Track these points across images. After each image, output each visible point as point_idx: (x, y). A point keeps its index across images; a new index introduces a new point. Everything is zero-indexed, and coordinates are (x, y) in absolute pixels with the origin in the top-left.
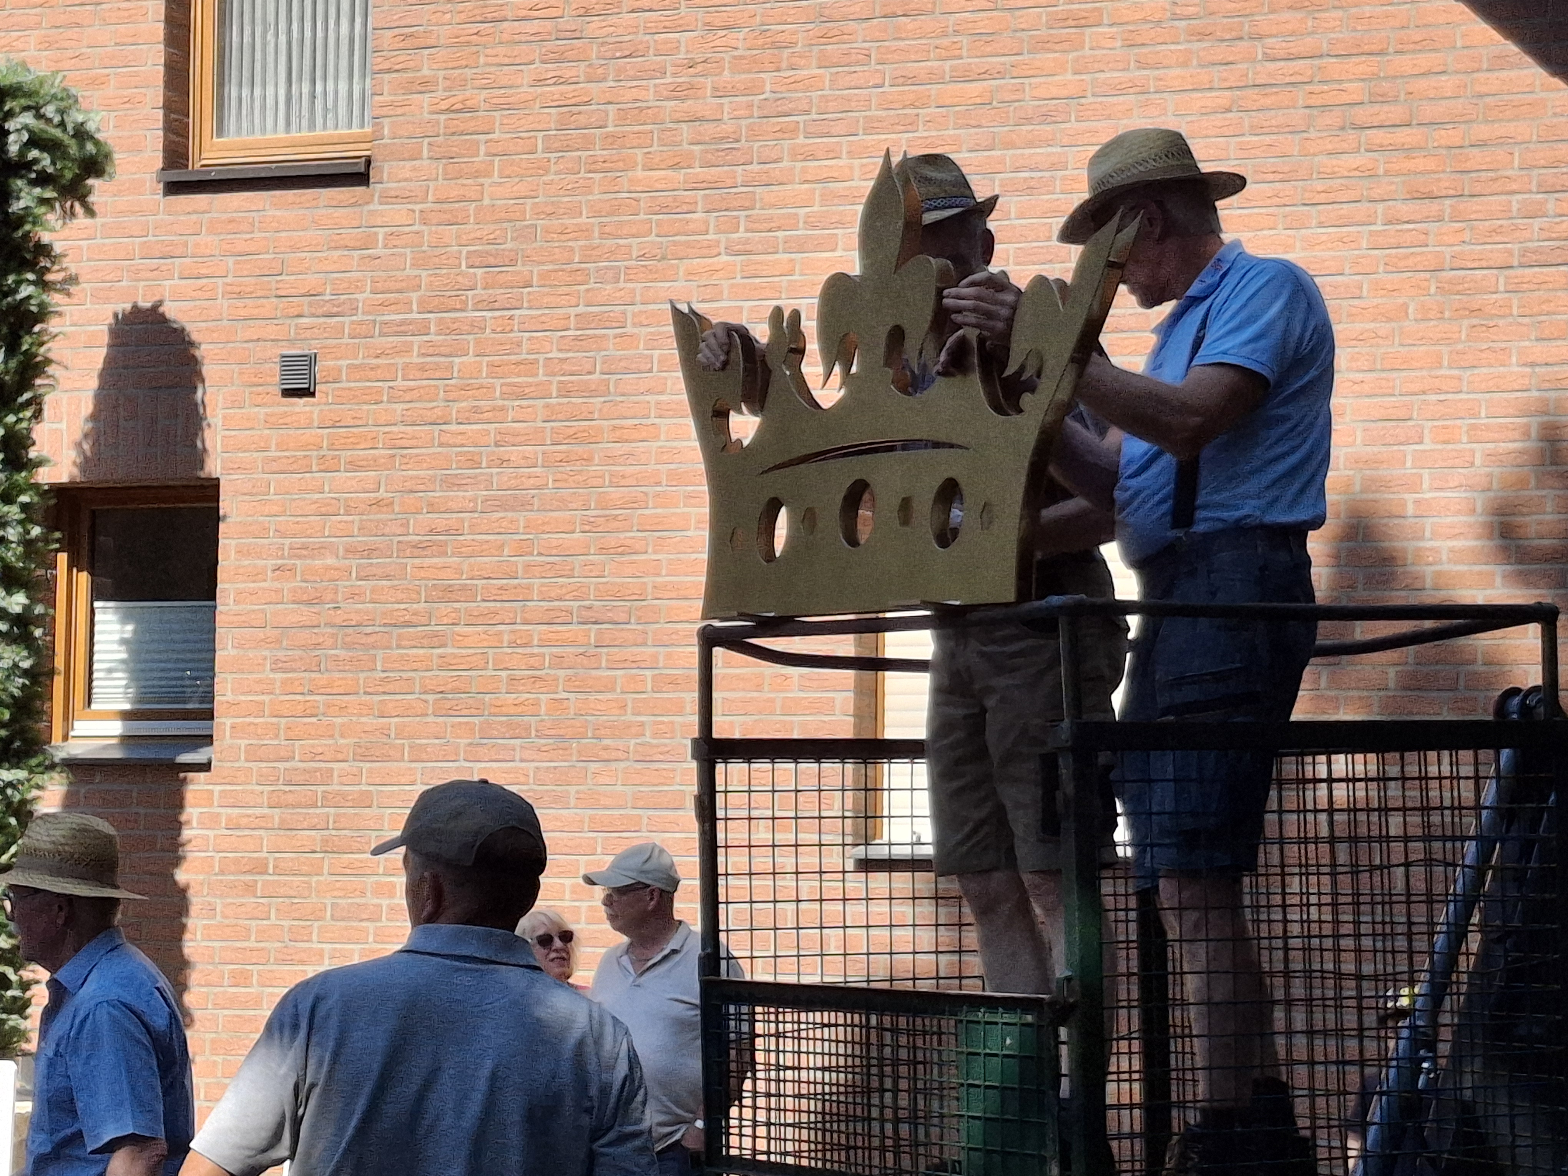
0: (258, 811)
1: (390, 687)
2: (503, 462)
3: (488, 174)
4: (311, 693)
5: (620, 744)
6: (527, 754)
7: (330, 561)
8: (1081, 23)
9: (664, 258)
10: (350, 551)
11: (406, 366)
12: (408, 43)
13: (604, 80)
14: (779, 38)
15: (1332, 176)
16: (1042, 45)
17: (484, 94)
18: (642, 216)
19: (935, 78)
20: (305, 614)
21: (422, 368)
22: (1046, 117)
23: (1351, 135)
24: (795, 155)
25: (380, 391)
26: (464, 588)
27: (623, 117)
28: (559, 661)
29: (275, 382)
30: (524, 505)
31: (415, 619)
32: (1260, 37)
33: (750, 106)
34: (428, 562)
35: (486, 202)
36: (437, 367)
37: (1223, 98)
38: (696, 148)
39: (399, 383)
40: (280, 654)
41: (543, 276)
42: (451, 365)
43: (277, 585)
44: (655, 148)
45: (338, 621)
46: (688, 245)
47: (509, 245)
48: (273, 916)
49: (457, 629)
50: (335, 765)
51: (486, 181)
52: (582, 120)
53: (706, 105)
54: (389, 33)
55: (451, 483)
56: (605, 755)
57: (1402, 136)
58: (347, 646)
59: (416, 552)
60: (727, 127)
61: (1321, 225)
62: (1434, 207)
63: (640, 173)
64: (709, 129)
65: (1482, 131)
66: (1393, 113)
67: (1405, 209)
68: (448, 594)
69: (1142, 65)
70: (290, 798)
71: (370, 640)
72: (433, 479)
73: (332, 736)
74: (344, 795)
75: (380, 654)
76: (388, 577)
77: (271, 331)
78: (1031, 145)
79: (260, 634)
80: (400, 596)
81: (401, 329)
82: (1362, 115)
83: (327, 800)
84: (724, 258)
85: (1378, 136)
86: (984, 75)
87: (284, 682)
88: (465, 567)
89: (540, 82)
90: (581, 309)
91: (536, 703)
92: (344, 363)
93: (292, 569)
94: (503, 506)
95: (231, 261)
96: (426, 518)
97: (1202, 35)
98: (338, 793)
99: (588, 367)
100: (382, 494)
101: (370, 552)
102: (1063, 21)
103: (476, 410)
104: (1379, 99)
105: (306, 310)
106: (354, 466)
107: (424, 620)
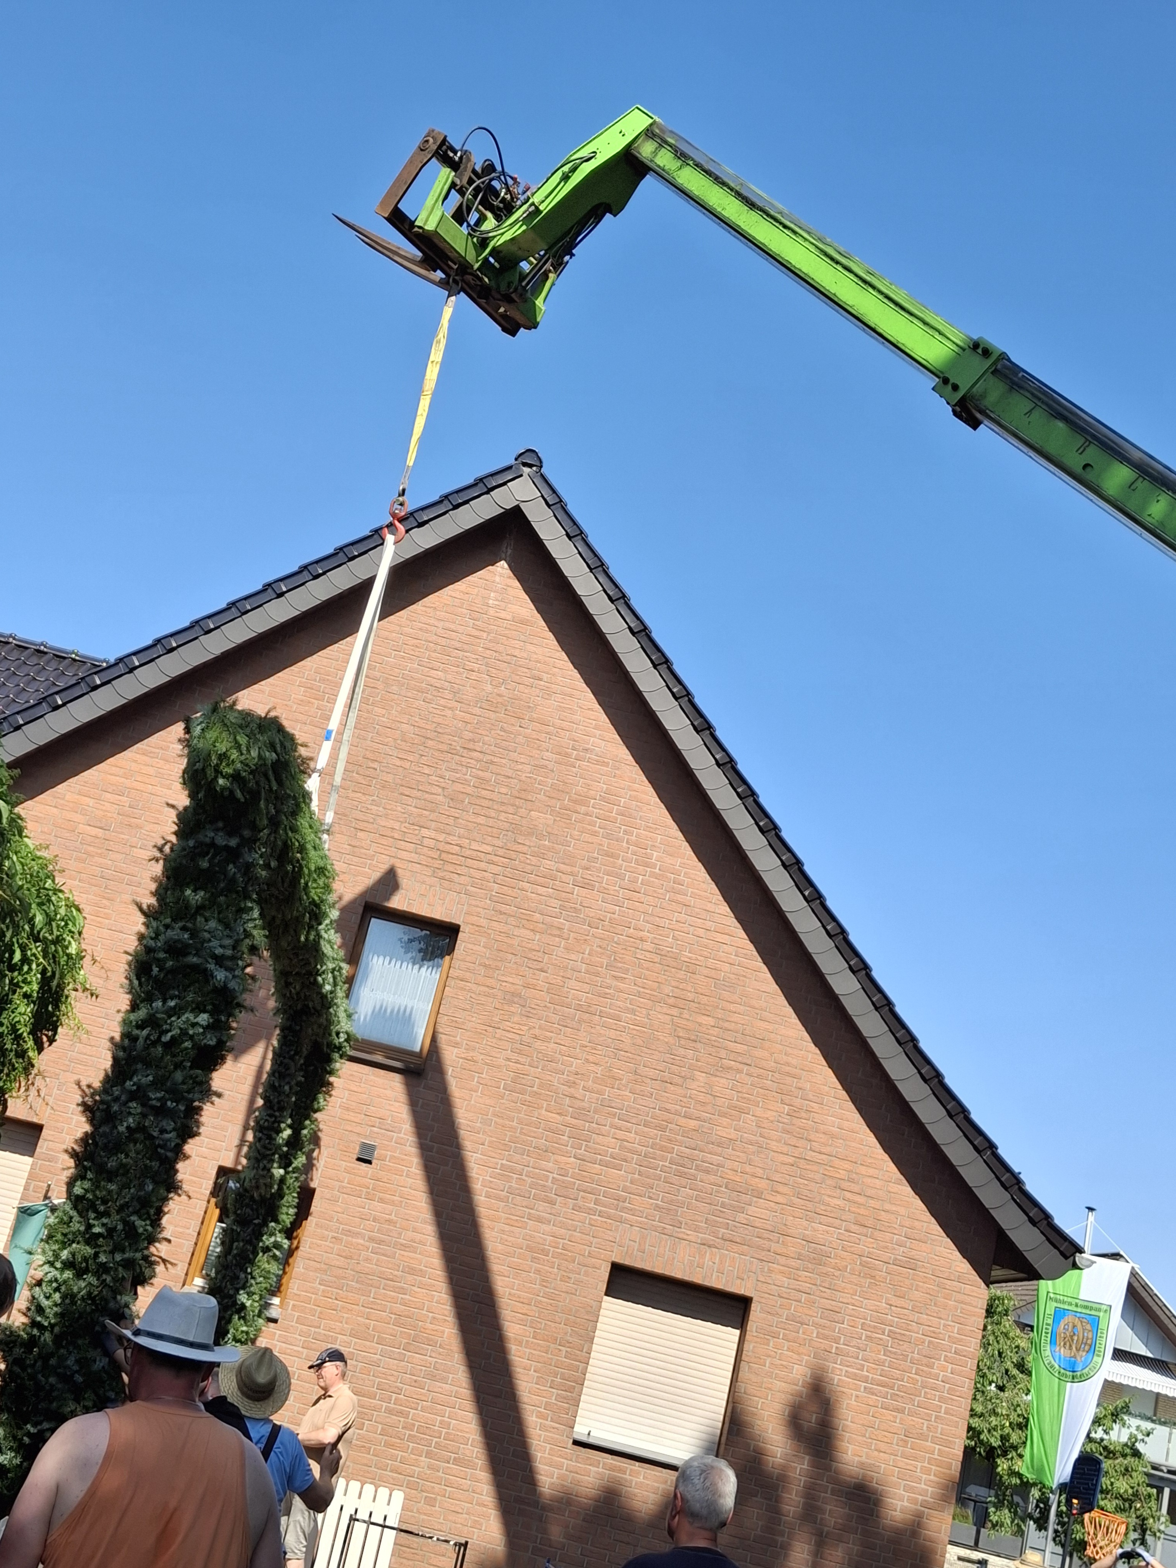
0: (295, 1348)
1: (375, 1307)
3: (476, 1091)
4: (336, 1299)
6: (433, 1355)
7: (361, 1241)
8: (742, 1111)
9: (546, 1151)
10: (371, 1239)
12: (454, 1024)
13: (537, 1068)
14: (616, 1075)
15: (828, 1205)
16: (723, 1115)
17: (482, 1057)
18: (540, 1130)
19: (678, 1113)
20: (341, 1262)
22: (719, 1145)
23: (838, 1191)
24: (611, 1126)
25: (403, 1171)
26: (421, 1270)
27: (541, 1086)
29: (354, 1153)
30: (458, 1241)
31: (395, 1278)
32: (810, 1141)
33: (598, 1099)
34: (406, 1254)
35: (473, 1102)
37: (791, 1160)
38: (571, 1109)
39: (413, 1169)
40: (325, 1277)
41: (490, 1142)
43: (331, 1245)
44: (553, 1103)
45: (358, 1269)
46: (557, 1148)
47: (478, 1125)
49: (413, 1288)
50: (340, 1336)
52: (524, 1081)
53: (579, 1093)
54: (446, 1018)
57: (857, 1198)
58: (359, 1282)
59: (403, 1248)
60: (585, 1105)
61: (820, 1223)
62: (865, 1230)
63: (543, 1112)
64: (578, 1103)
65: (887, 1206)
66: (856, 1188)
67: (854, 1228)
68: (413, 1271)
69: (761, 1136)
71: (370, 1282)
73: (341, 1322)
75: (373, 1290)
76: (387, 1256)
77: (358, 1129)
78: (710, 1153)
79: (318, 1265)
80: (390, 1266)
82: (845, 1185)
84: (572, 1159)
85: (848, 1195)
86: (698, 1119)
87: (324, 1291)
88: (424, 1260)
89: (509, 1060)
90: (504, 1162)
91: (443, 1332)
92: (389, 1153)
93: (341, 1240)
94: (449, 1238)
95: (347, 1092)
96: (410, 1234)
97: (788, 1132)
99: (502, 1188)
100: (393, 1217)
101: (381, 1242)
102: (734, 1108)
104: (851, 1180)
105: (377, 1125)
106: (381, 1200)
107: (398, 1280)
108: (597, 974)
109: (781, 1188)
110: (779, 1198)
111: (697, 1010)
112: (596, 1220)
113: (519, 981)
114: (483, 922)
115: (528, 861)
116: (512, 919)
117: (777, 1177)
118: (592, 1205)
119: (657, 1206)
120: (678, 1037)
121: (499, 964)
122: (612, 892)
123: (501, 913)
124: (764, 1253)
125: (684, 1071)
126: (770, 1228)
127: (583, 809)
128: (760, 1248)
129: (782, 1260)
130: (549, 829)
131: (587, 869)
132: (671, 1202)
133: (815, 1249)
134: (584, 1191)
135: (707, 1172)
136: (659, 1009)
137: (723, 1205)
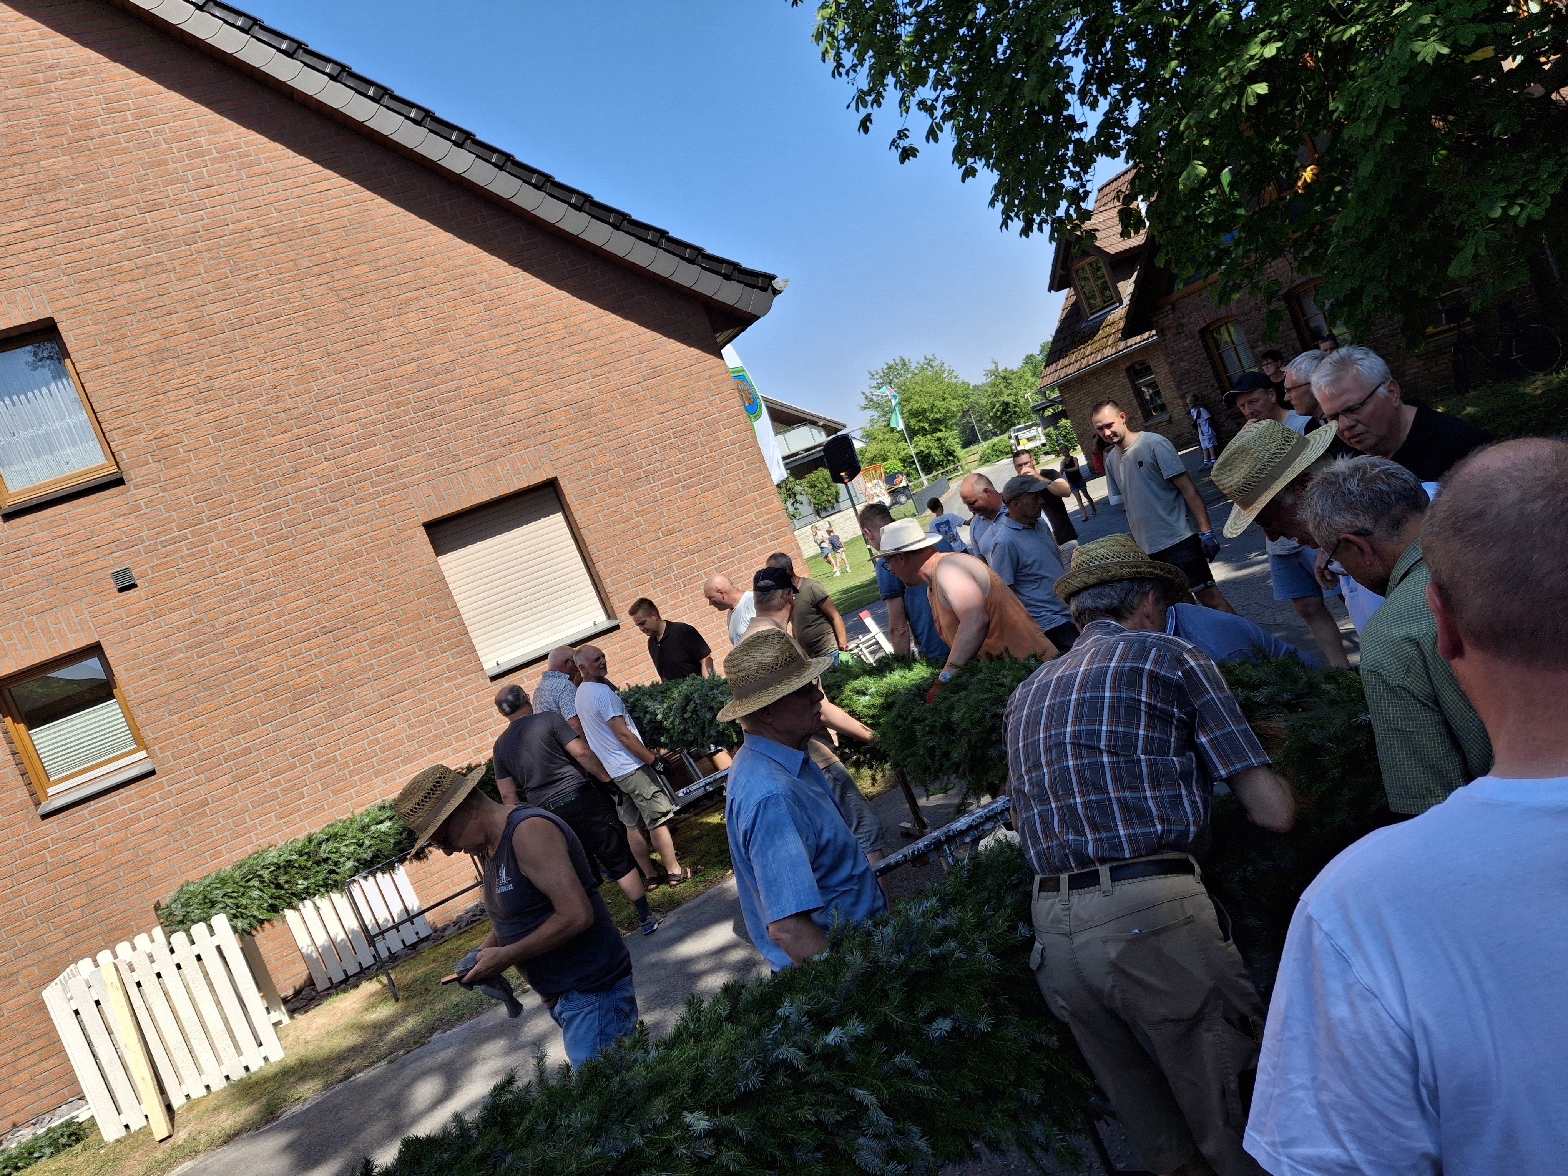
0: (191, 780)
1: (238, 698)
2: (253, 582)
3: (190, 460)
4: (196, 717)
5: (365, 676)
6: (322, 698)
7: (182, 655)
8: (445, 331)
9: (296, 471)
10: (189, 648)
11: (182, 557)
12: (120, 414)
13: (232, 405)
14: (312, 367)
15: (567, 365)
16: (431, 344)
17: (172, 426)
18: (279, 456)
19: (391, 367)
21: (192, 555)
22: (446, 371)
23: (567, 349)
24: (340, 414)
25: (173, 573)
26: (257, 641)
27: (248, 419)
28: (318, 655)
29: (112, 586)
30: (273, 596)
31: (237, 664)
32: (518, 322)
33: (310, 398)
34: (232, 638)
35: (194, 472)
36: (200, 552)
37: (513, 348)
38: (293, 421)
39: (182, 565)
40: (171, 707)
41: (238, 496)
42: (206, 550)
43: (156, 675)
44: (271, 427)
45: (196, 680)
46: (305, 462)
47: (214, 488)
48: (221, 820)
49: (261, 660)
50: (225, 743)
51: (190, 464)
52: (229, 424)
53: (289, 403)
54: (107, 413)
55: (229, 600)
56: (359, 683)
57: (585, 346)
58: (205, 690)
59: (225, 635)
60: (303, 409)
61: (571, 384)
62: (606, 368)
63: (269, 440)
64: (295, 412)
65: (612, 338)
66: (578, 338)
67: (598, 371)
68: (250, 647)
69: (476, 342)
70: (206, 767)
71: (217, 682)
72: (219, 601)
73: (216, 731)
74: (234, 754)
76: (214, 652)
77: (100, 564)
78: (443, 383)
80: (225, 657)
81: (173, 541)
83: (227, 759)
84: (326, 463)
85: (577, 348)
86: (412, 360)
87: (179, 718)
88: (254, 632)
89: (200, 414)
90: (264, 504)
91: (316, 676)
92: (147, 566)
94: (262, 599)
96: (224, 620)
97: (496, 326)
98: (230, 755)
99: (279, 527)
100: (195, 617)
101: (200, 644)
102: (437, 332)
103: (229, 564)
104: (571, 335)
105: (114, 549)
106: (173, 610)
107: (242, 663)
108: (227, 286)
109: (521, 375)
110: (525, 385)
111: (344, 266)
112: (384, 500)
113: (155, 336)
114: (74, 300)
115: (76, 215)
116: (102, 281)
117: (511, 368)
118: (372, 490)
119: (429, 455)
120: (346, 299)
121: (122, 331)
122: (186, 200)
123: (88, 281)
124: (542, 436)
125: (372, 326)
126: (533, 413)
127: (94, 132)
128: (535, 434)
129: (560, 432)
130: (74, 171)
131: (143, 190)
132: (438, 444)
133: (579, 407)
134: (356, 483)
135: (451, 400)
136: (309, 285)
137: (483, 419)
